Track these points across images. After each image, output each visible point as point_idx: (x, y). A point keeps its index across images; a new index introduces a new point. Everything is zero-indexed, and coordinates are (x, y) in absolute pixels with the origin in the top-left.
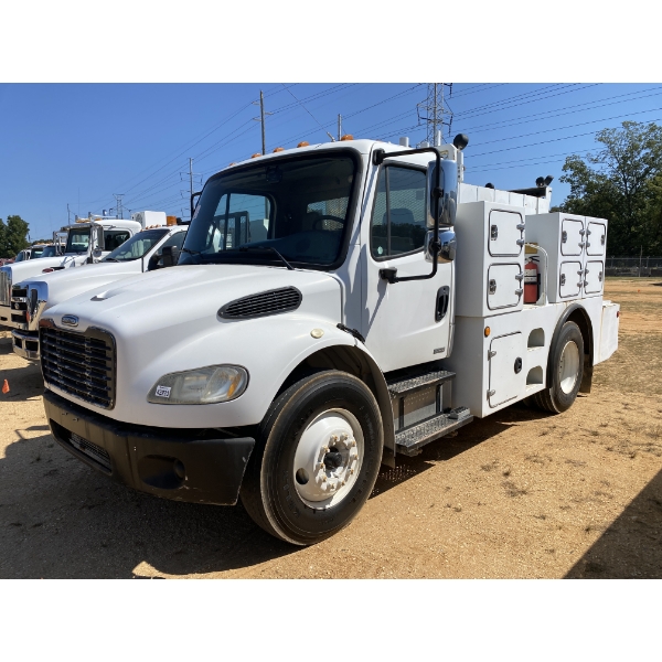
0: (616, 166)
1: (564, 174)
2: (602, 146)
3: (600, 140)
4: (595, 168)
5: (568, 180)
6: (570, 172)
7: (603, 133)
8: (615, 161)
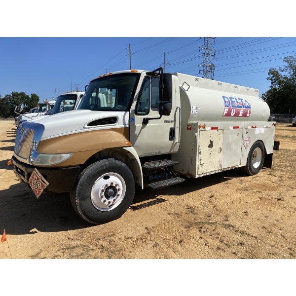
0: (292, 73)
1: (269, 76)
2: (287, 64)
3: (286, 61)
4: (283, 74)
5: (271, 79)
6: (271, 76)
7: (287, 58)
8: (292, 71)
